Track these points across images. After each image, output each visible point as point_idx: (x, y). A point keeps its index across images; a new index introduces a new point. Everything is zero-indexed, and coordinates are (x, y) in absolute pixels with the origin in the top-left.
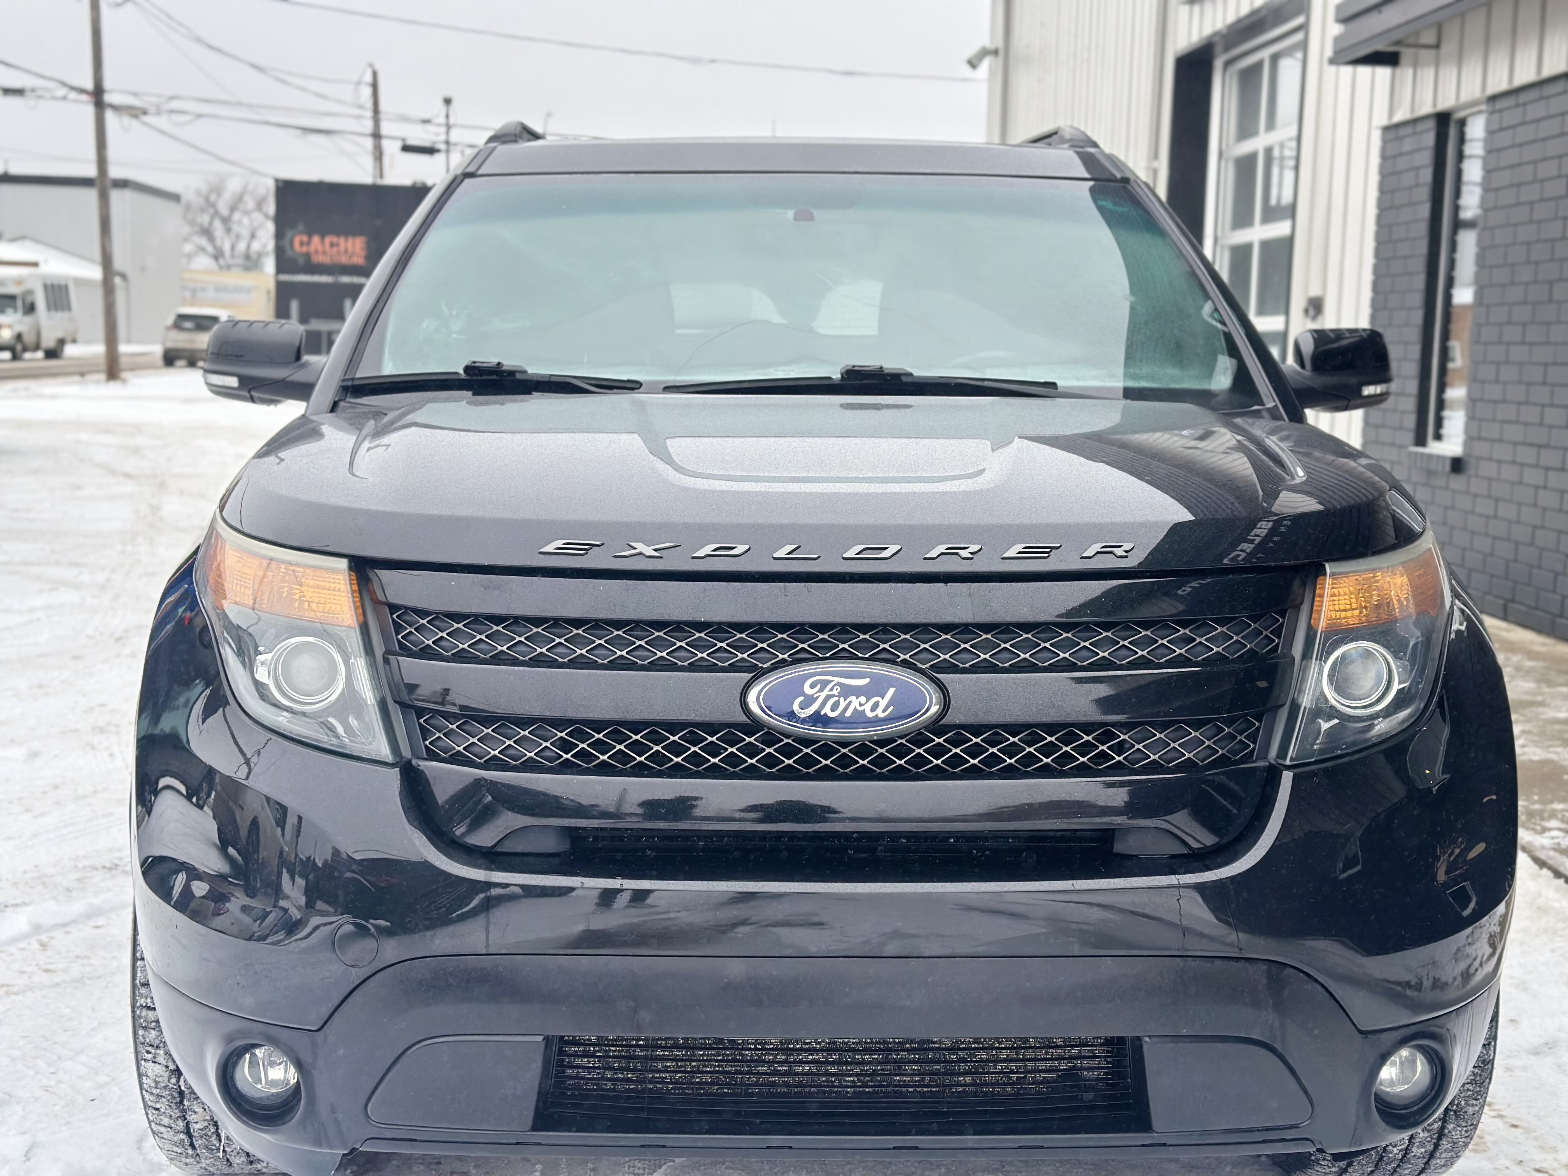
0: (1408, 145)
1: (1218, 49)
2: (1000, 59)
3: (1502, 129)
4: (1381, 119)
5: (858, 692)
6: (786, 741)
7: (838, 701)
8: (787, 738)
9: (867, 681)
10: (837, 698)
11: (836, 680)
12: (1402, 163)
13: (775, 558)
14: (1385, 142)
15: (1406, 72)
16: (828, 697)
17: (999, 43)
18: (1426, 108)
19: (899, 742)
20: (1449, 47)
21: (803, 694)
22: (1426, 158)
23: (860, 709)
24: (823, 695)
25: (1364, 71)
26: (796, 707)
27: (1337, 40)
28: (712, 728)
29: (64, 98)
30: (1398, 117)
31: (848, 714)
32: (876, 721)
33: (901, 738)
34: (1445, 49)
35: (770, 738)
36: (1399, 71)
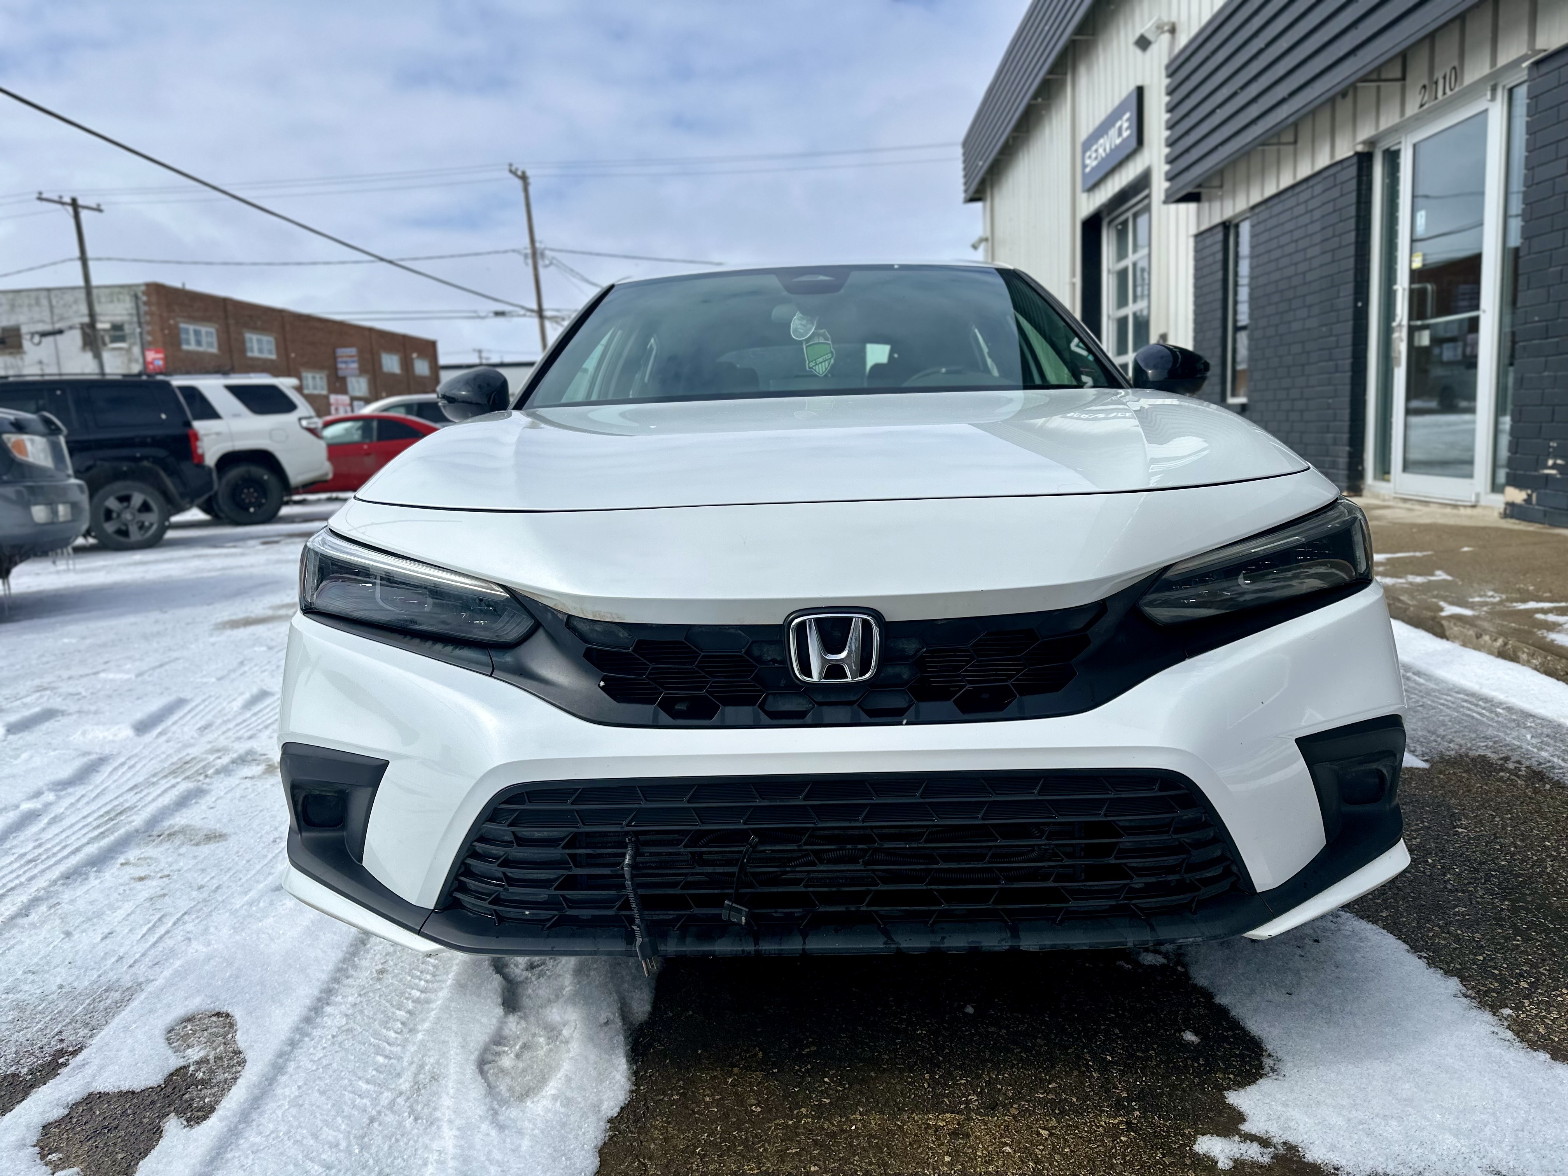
0: (1209, 242)
1: (1104, 214)
2: (990, 243)
3: (1259, 224)
4: (1193, 231)
12: (1207, 252)
14: (1196, 243)
15: (1205, 205)
17: (988, 234)
18: (1217, 220)
20: (1227, 186)
22: (1219, 247)
25: (1183, 206)
27: (1167, 190)
30: (1204, 227)
34: (1225, 187)
36: (1201, 205)
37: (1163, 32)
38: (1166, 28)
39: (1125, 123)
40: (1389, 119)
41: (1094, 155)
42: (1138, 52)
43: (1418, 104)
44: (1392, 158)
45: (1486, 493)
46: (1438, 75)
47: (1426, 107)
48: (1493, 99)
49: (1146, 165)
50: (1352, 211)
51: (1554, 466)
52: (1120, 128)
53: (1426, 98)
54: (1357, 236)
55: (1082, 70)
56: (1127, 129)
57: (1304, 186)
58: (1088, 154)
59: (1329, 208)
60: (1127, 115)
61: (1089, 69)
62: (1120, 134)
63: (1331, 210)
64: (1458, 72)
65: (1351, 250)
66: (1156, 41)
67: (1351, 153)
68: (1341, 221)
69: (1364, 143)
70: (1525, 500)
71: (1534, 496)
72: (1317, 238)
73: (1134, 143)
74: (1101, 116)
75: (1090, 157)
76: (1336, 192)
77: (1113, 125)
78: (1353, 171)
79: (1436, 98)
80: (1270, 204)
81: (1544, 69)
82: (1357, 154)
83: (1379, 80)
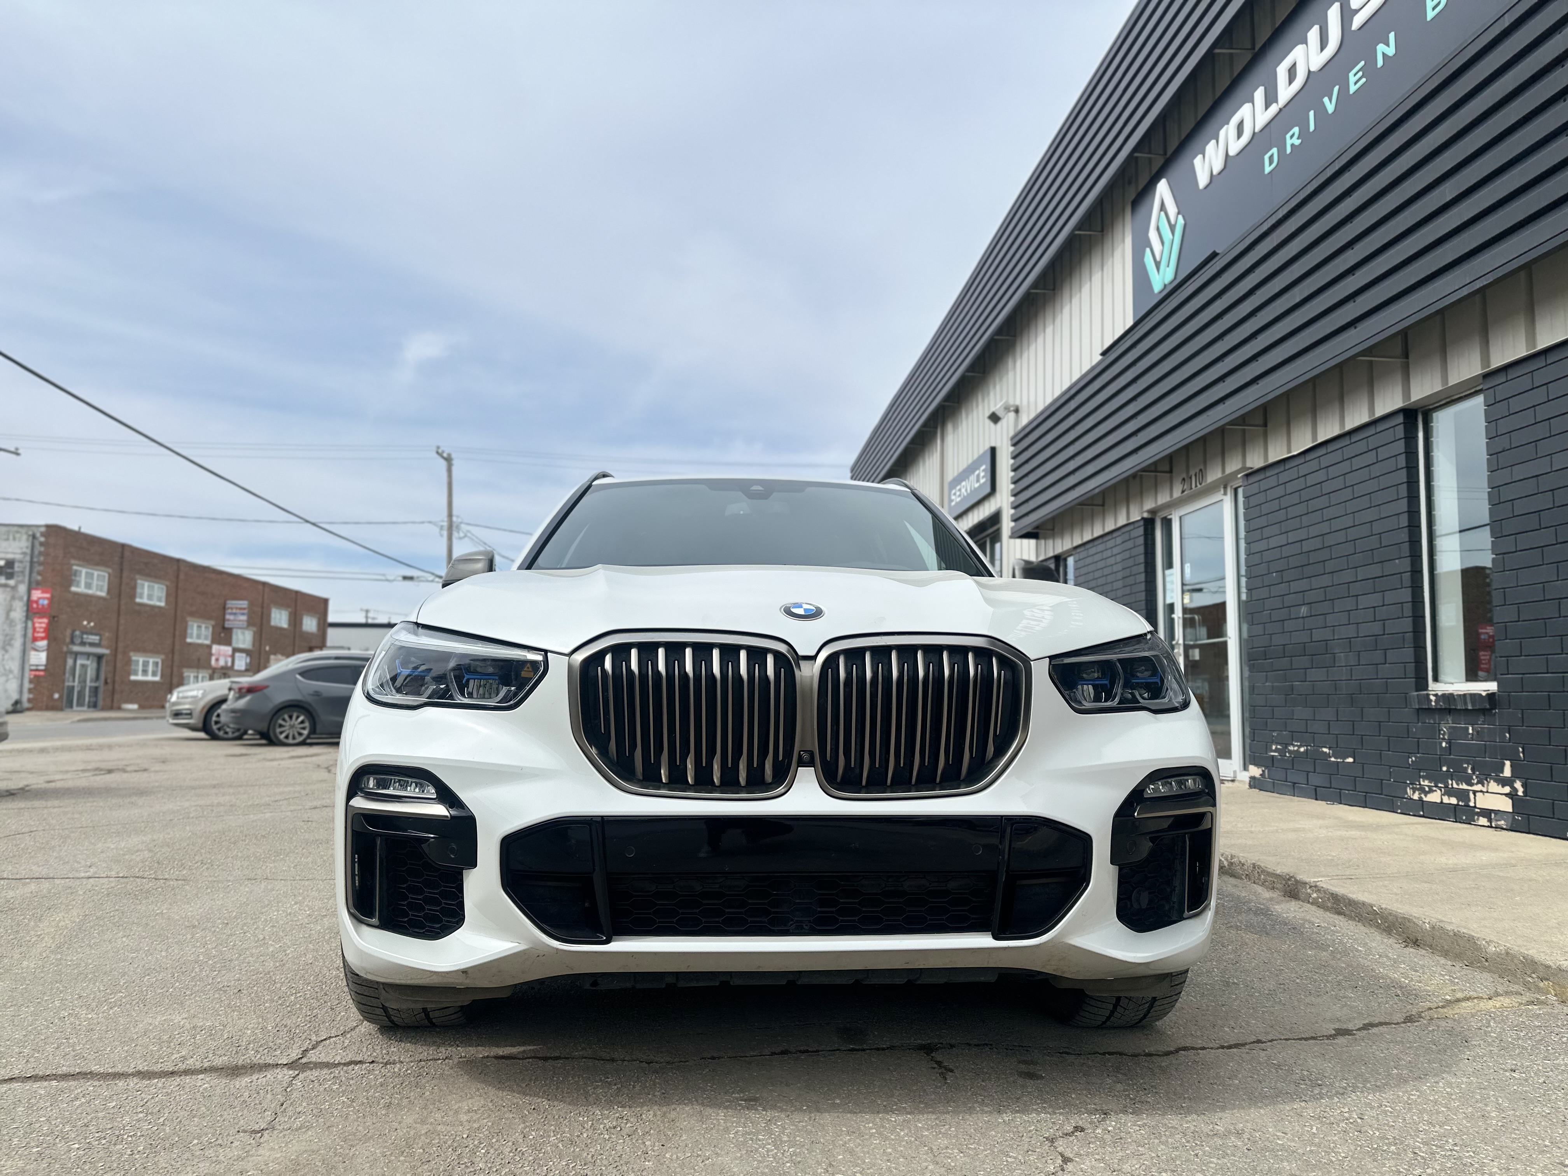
3: (1080, 560)
15: (1042, 542)
18: (1051, 554)
25: (1025, 541)
27: (1012, 528)
29: (432, 581)
36: (1039, 541)
37: (1009, 411)
38: (1012, 409)
39: (983, 472)
40: (1163, 498)
41: (958, 493)
42: (992, 424)
43: (1180, 491)
44: (1167, 524)
45: (1240, 771)
46: (1192, 473)
47: (1186, 493)
48: (1225, 494)
49: (998, 506)
50: (1142, 559)
51: (1276, 750)
52: (978, 475)
53: (1185, 487)
54: (1146, 577)
55: (950, 427)
56: (983, 477)
57: (1109, 537)
58: (953, 492)
59: (1127, 555)
60: (983, 467)
61: (955, 428)
62: (978, 481)
63: (1128, 556)
64: (1202, 473)
65: (1142, 587)
66: (1004, 417)
67: (1139, 518)
68: (1135, 565)
69: (1149, 511)
70: (1261, 775)
71: (1266, 771)
72: (1120, 575)
73: (988, 490)
74: (963, 465)
75: (955, 494)
76: (1130, 544)
77: (973, 472)
78: (1141, 531)
79: (1191, 488)
80: (1087, 546)
81: (1252, 479)
82: (1143, 519)
83: (1156, 471)
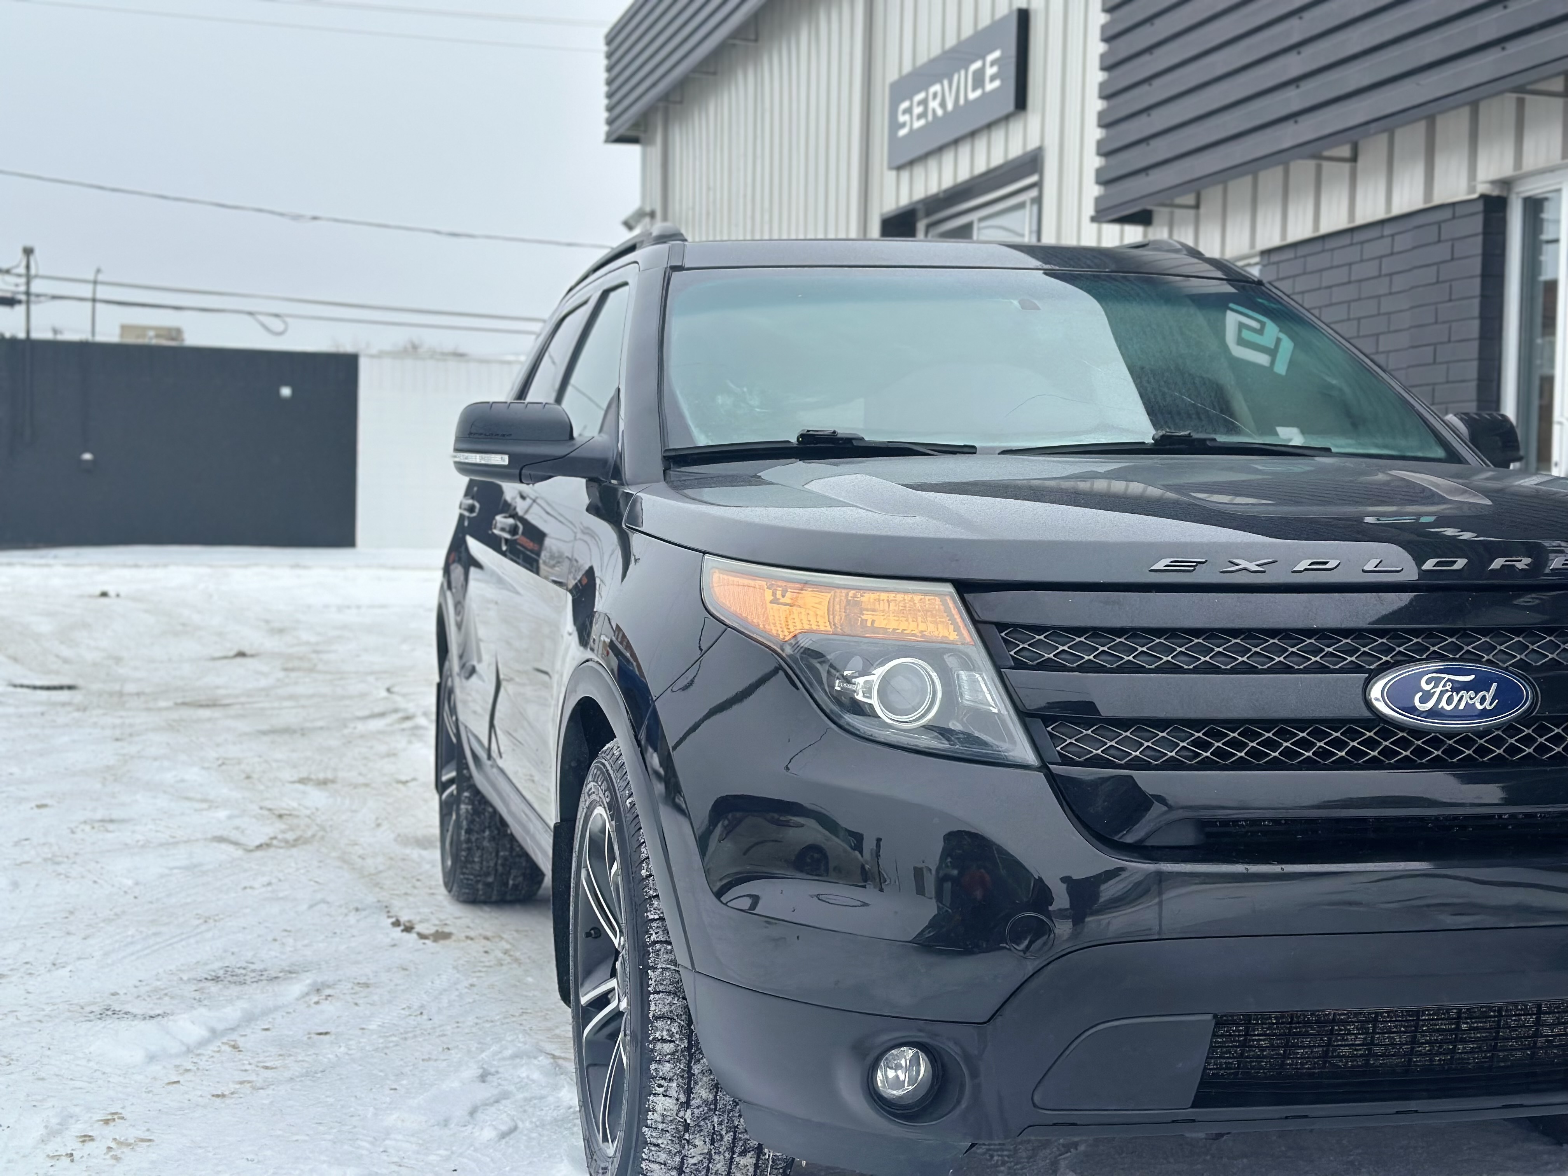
1: (920, 213)
2: (658, 220)
5: (1466, 687)
6: (1401, 734)
7: (1452, 695)
8: (1402, 731)
9: (1472, 677)
10: (1450, 693)
11: (1447, 677)
13: (1364, 571)
15: (1160, 230)
16: (1442, 693)
19: (1496, 733)
20: (1210, 208)
21: (1422, 690)
23: (1471, 702)
24: (1438, 690)
26: (1417, 703)
28: (1335, 723)
31: (1461, 707)
32: (1484, 713)
33: (1497, 729)
34: (1206, 209)
35: (1385, 733)
39: (990, 67)
41: (918, 110)
49: (1033, 144)
50: (1474, 287)
52: (982, 70)
54: (1482, 328)
56: (993, 78)
57: (1369, 236)
58: (905, 105)
59: (1426, 275)
60: (997, 54)
62: (978, 83)
67: (1469, 195)
69: (1496, 182)
73: (1006, 103)
74: (934, 47)
75: (908, 111)
77: (964, 65)
78: (1476, 224)
82: (1484, 197)
